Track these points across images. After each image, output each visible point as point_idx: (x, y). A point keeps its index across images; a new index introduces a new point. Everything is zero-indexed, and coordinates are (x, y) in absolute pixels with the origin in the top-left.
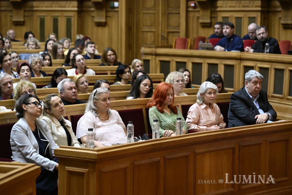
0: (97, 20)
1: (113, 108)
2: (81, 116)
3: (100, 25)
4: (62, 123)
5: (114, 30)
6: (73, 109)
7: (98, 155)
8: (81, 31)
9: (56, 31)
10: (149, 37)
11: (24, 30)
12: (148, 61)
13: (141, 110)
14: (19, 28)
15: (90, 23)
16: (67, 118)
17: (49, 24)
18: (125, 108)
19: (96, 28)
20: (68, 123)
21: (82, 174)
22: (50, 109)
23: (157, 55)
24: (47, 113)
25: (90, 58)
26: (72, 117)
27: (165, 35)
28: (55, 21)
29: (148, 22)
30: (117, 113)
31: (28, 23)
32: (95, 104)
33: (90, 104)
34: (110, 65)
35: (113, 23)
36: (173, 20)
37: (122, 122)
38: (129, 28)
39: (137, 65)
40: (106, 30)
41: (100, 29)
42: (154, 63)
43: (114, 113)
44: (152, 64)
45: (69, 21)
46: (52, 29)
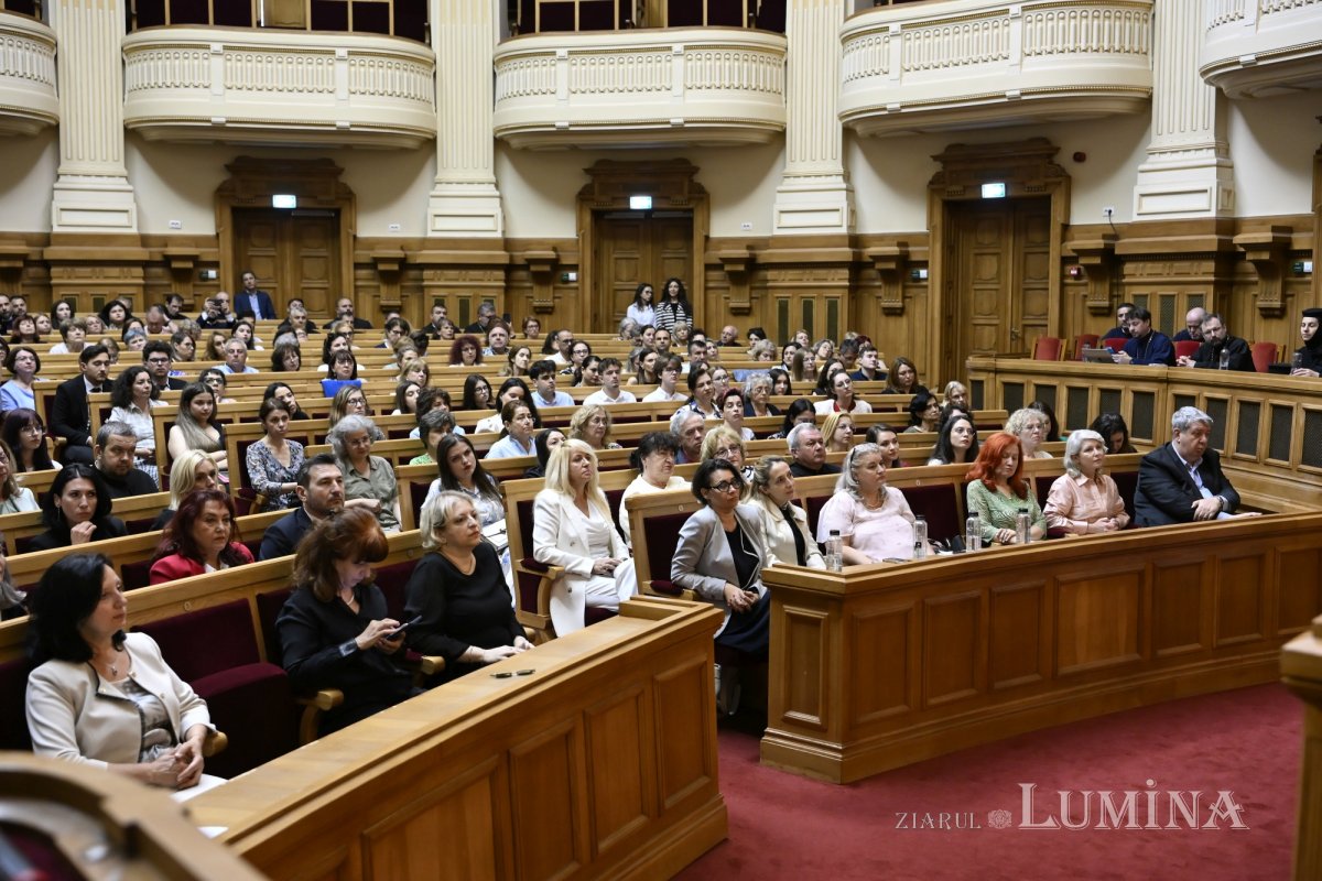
0: (885, 304)
1: (891, 483)
2: (826, 499)
3: (891, 312)
4: (788, 515)
5: (918, 324)
6: (810, 484)
7: (847, 585)
8: (855, 323)
9: (808, 325)
10: (988, 336)
11: (751, 323)
12: (981, 383)
13: (950, 488)
14: (740, 320)
15: (872, 310)
16: (798, 503)
17: (795, 313)
18: (918, 483)
19: (883, 319)
20: (800, 513)
21: (815, 622)
22: (766, 485)
23: (997, 371)
24: (759, 491)
25: (866, 379)
26: (809, 500)
27: (1018, 331)
28: (808, 307)
29: (986, 307)
30: (900, 494)
31: (757, 310)
32: (854, 476)
33: (844, 476)
34: (903, 393)
35: (917, 309)
36: (1035, 304)
37: (909, 511)
38: (948, 319)
39: (955, 393)
40: (904, 321)
41: (892, 321)
42: (993, 388)
43: (895, 493)
44: (988, 390)
45: (832, 306)
46: (800, 323)
